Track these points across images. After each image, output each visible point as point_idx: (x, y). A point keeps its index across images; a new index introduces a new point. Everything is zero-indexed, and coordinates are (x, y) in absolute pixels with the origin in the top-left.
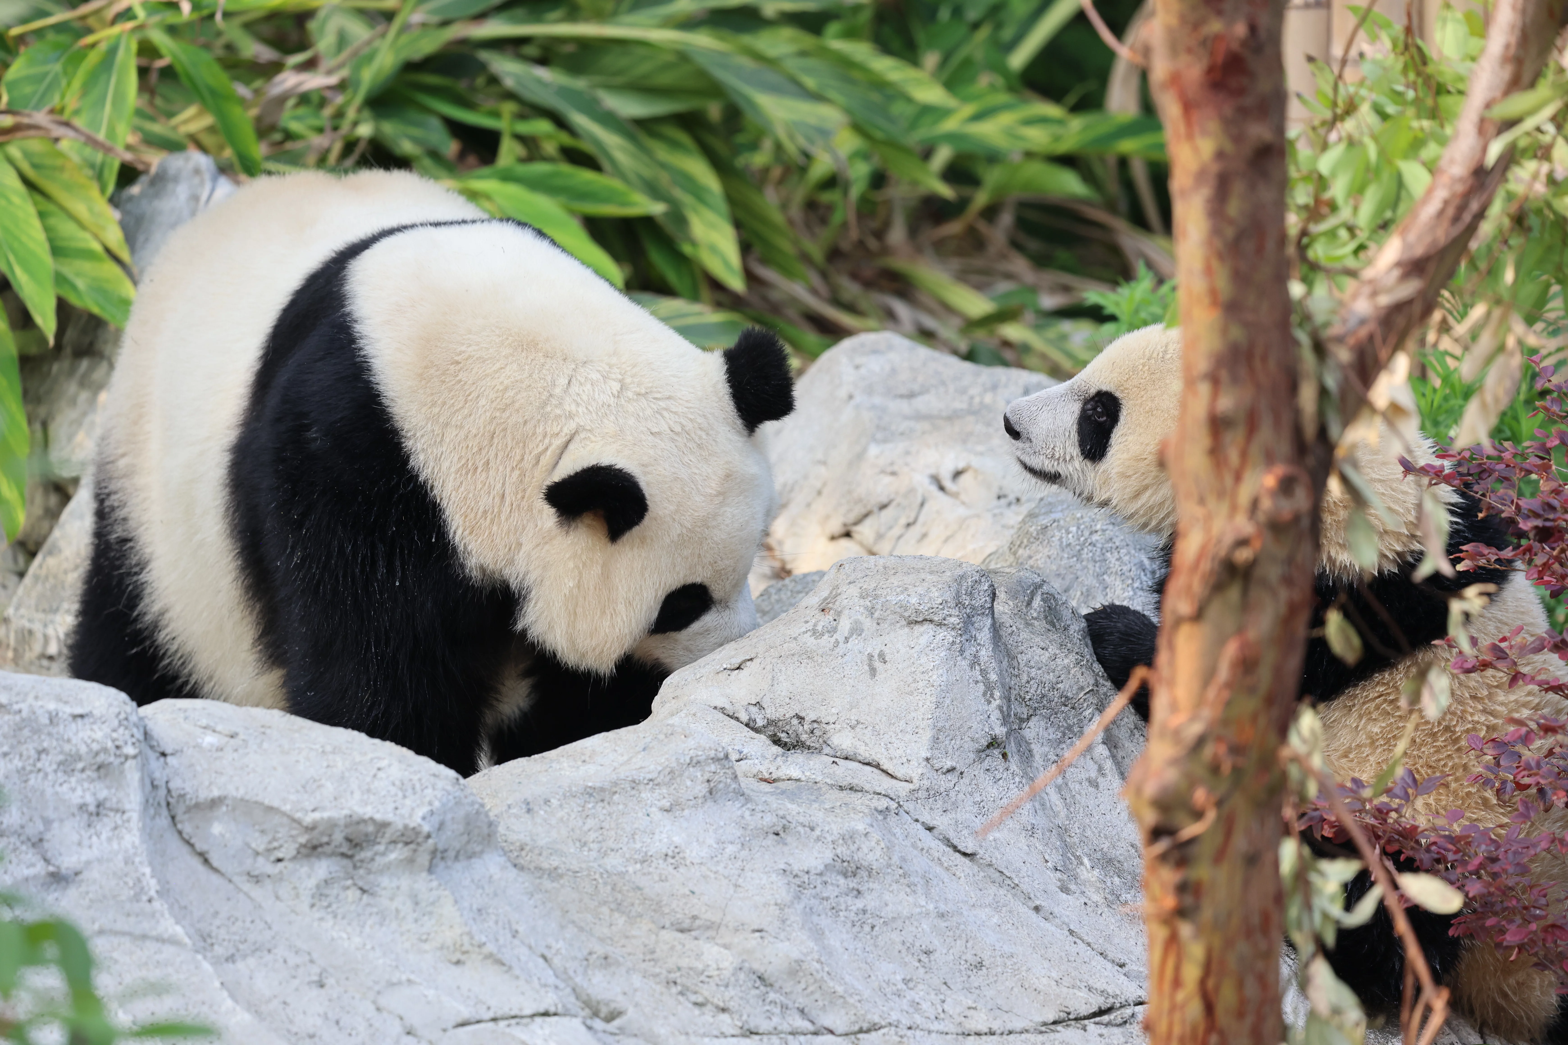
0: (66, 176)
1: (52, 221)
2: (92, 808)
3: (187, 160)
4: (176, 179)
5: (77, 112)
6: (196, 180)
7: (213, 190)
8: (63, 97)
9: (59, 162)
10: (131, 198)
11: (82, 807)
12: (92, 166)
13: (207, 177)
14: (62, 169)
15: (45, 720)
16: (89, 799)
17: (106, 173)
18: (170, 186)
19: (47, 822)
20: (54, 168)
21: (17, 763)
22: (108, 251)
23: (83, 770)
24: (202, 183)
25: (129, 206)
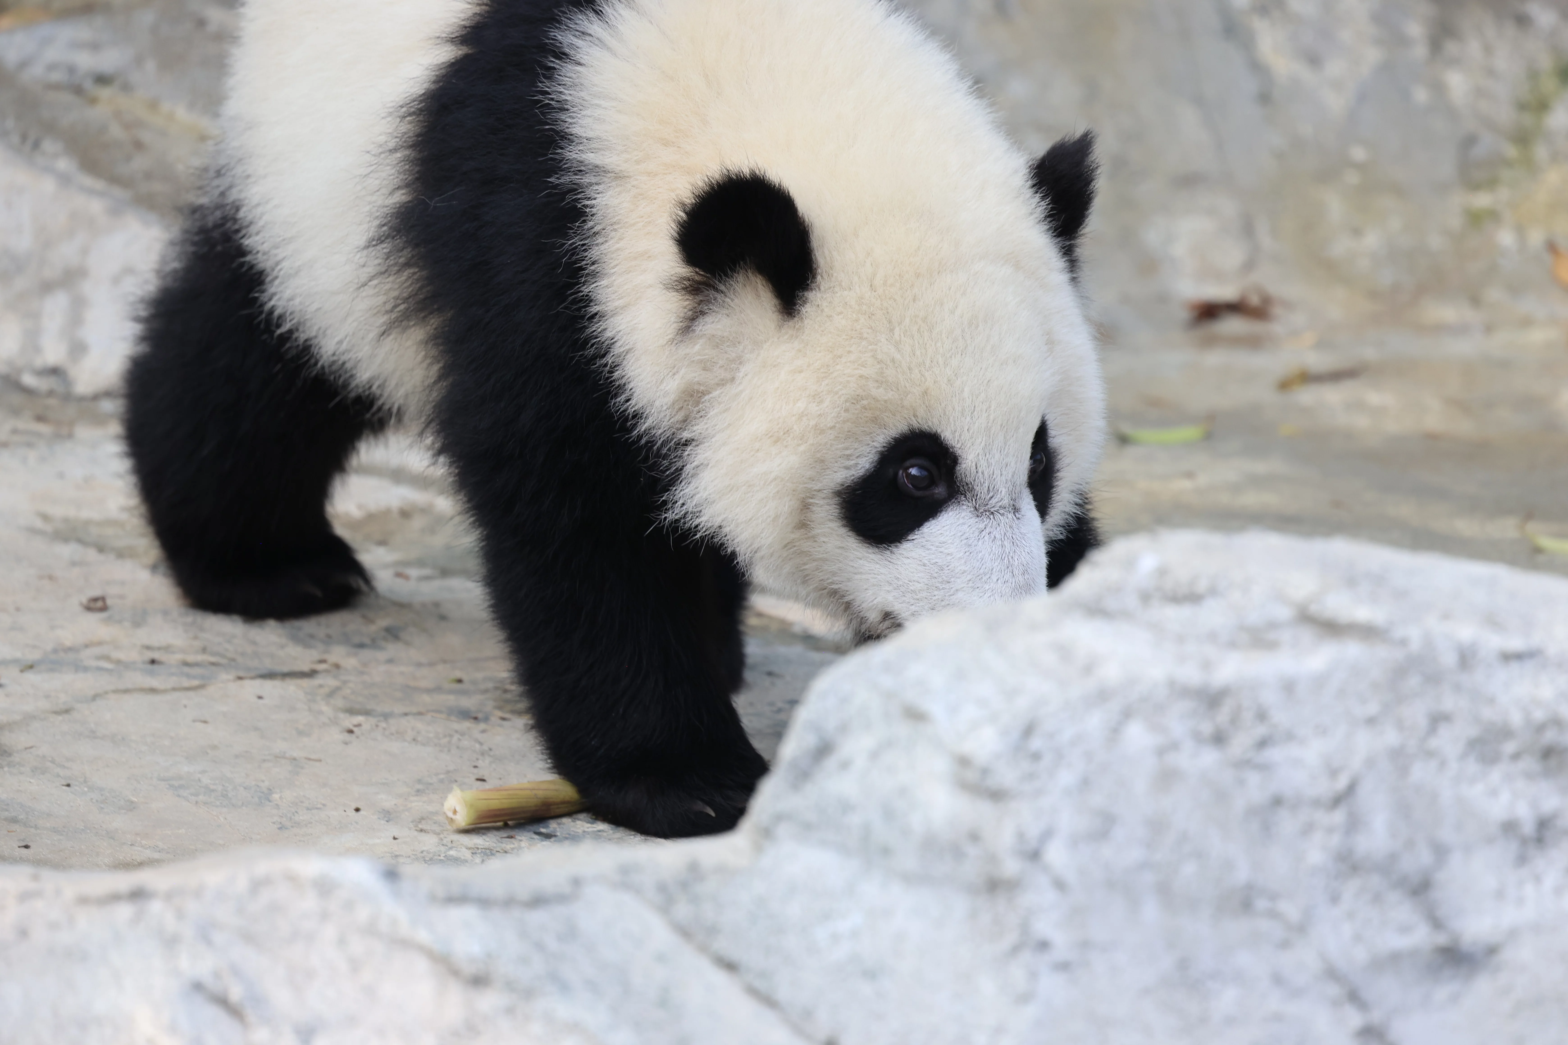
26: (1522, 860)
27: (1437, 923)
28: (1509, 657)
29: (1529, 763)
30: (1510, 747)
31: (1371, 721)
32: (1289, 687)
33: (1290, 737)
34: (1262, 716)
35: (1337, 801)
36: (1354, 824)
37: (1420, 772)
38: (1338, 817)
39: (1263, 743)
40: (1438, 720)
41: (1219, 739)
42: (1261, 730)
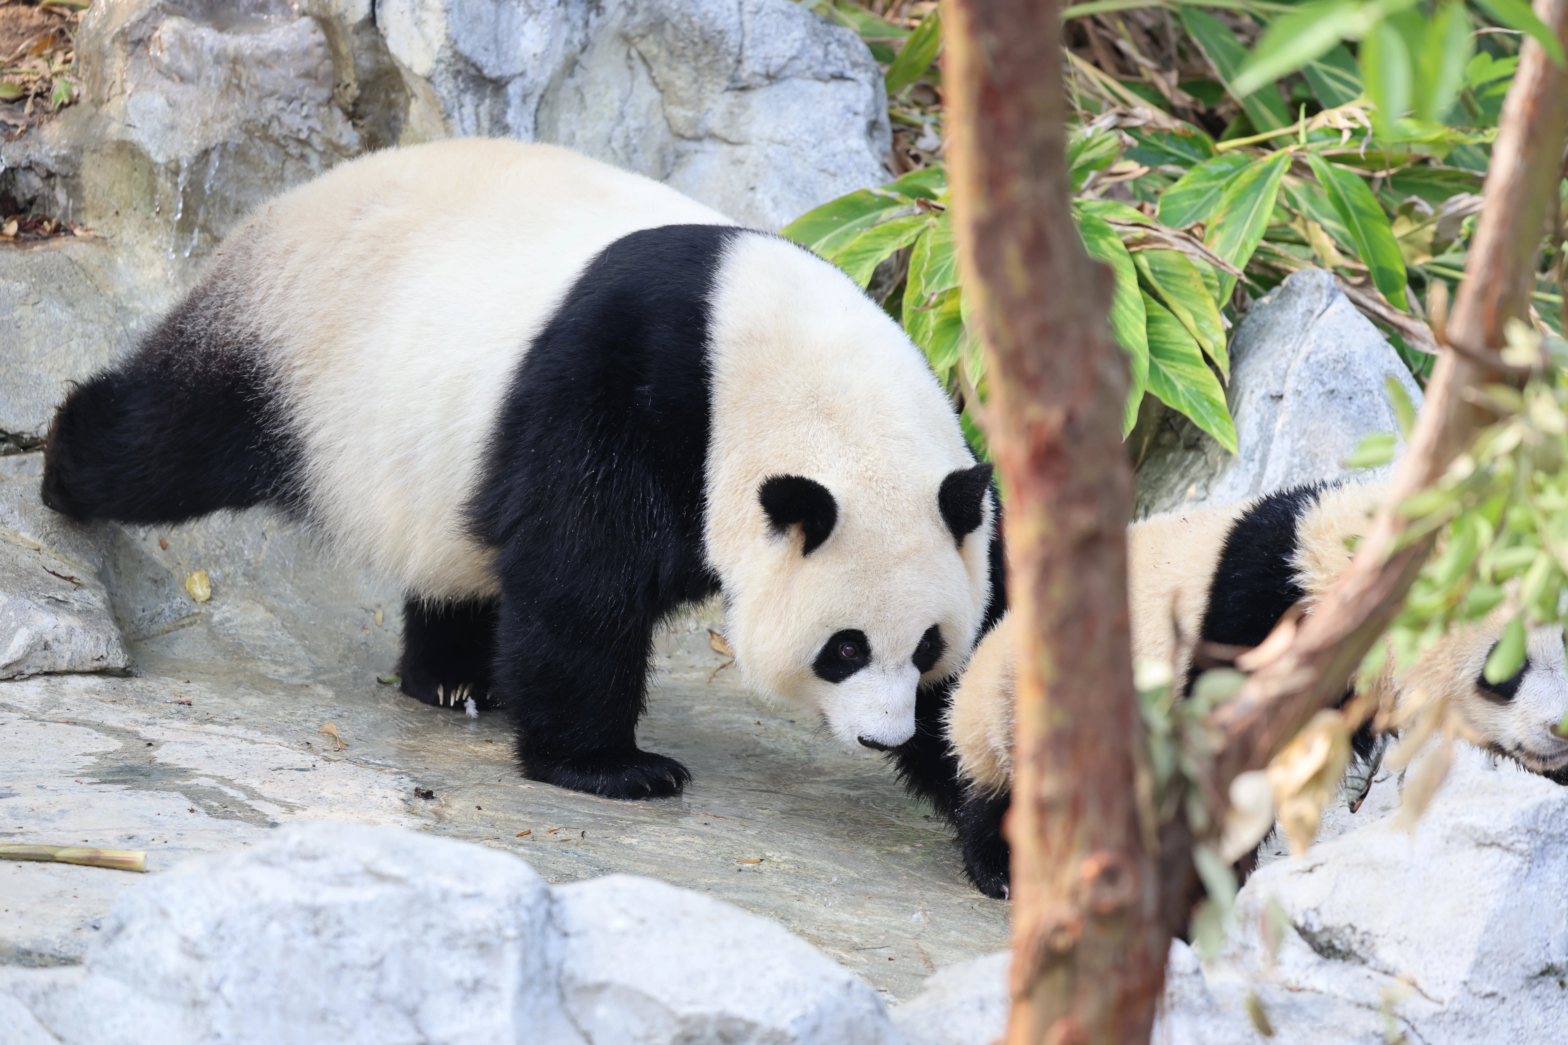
2: (469, 984)
11: (460, 983)
15: (436, 896)
16: (468, 977)
19: (424, 994)
21: (404, 935)
23: (465, 947)
26: (465, 999)
27: (419, 1030)
28: (466, 896)
29: (473, 951)
30: (462, 942)
31: (395, 926)
32: (354, 907)
33: (353, 933)
34: (339, 921)
35: (374, 966)
36: (382, 978)
37: (417, 953)
38: (373, 975)
39: (339, 936)
40: (428, 926)
41: (317, 932)
42: (338, 929)
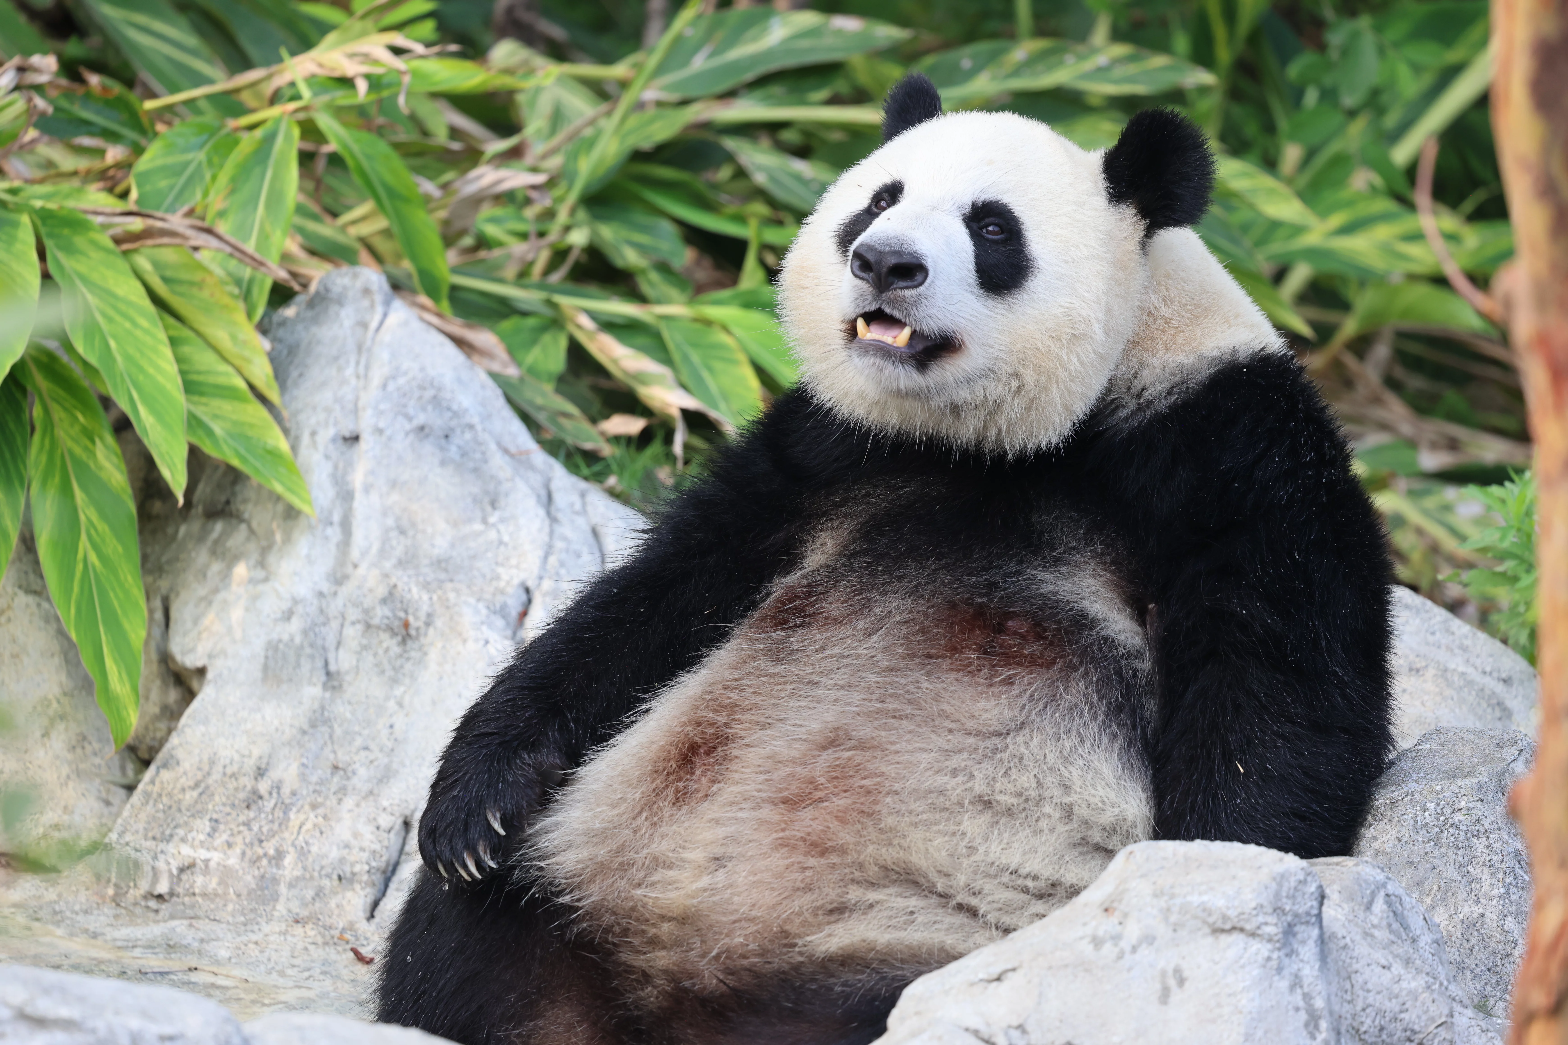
0: (205, 294)
1: (186, 350)
3: (355, 276)
4: (340, 302)
5: (221, 214)
6: (366, 303)
7: (385, 315)
8: (206, 194)
9: (197, 276)
10: (283, 323)
12: (238, 282)
13: (378, 298)
14: (200, 285)
17: (255, 291)
18: (333, 308)
20: (192, 284)
22: (252, 387)
24: (372, 306)
25: (281, 333)
